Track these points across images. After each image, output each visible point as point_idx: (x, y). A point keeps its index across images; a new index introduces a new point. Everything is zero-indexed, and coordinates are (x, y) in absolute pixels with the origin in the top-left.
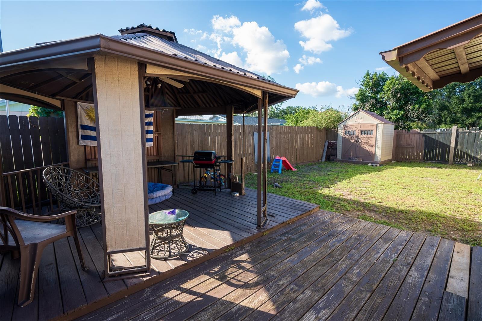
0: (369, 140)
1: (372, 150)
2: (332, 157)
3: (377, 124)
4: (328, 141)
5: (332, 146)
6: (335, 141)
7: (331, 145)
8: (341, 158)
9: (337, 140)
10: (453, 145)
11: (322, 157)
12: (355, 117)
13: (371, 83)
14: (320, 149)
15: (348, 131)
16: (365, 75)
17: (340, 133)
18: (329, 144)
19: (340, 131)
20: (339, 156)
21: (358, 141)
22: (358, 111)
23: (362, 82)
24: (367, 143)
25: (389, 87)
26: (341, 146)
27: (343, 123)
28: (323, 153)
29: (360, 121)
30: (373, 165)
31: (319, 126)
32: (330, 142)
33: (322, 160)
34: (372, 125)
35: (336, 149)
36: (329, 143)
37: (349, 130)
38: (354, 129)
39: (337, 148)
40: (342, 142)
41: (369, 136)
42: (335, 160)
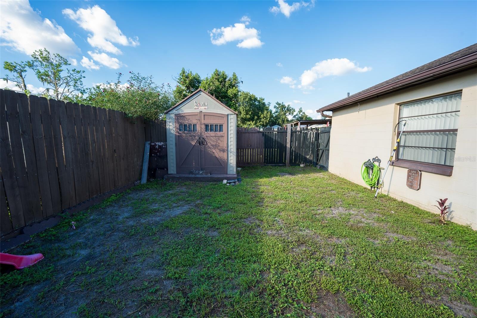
0: (219, 141)
1: (223, 155)
2: (159, 172)
3: (228, 115)
4: (149, 142)
5: (159, 151)
6: (162, 143)
7: (156, 149)
8: (175, 173)
9: (165, 140)
10: (288, 145)
11: (141, 174)
12: (194, 101)
13: (188, 82)
14: (136, 159)
15: (185, 126)
16: (181, 72)
17: (171, 128)
18: (152, 148)
19: (171, 124)
20: (172, 169)
21: (202, 142)
22: (198, 90)
23: (179, 79)
24: (216, 145)
25: (205, 87)
26: (174, 150)
27: (174, 111)
28: (142, 166)
29: (202, 109)
30: (230, 183)
31: (127, 112)
32: (153, 144)
33: (140, 179)
34: (221, 116)
35: (164, 156)
36: (151, 146)
37: (186, 122)
38: (194, 122)
39: (167, 155)
40: (176, 143)
41: (219, 133)
42: (166, 176)
